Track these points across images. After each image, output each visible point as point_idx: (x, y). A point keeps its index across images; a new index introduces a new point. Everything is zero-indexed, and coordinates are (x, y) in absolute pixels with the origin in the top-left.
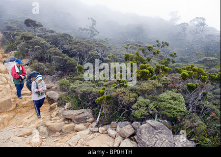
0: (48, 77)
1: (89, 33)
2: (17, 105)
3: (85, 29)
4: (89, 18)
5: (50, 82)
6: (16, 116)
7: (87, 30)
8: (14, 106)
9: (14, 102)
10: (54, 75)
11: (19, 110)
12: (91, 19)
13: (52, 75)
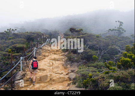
0: (76, 64)
1: (117, 32)
2: (51, 79)
3: (113, 30)
4: (116, 22)
5: (76, 67)
6: (48, 86)
7: (115, 30)
8: (49, 79)
9: (49, 77)
10: (80, 63)
11: (51, 82)
12: (118, 21)
13: (78, 63)
